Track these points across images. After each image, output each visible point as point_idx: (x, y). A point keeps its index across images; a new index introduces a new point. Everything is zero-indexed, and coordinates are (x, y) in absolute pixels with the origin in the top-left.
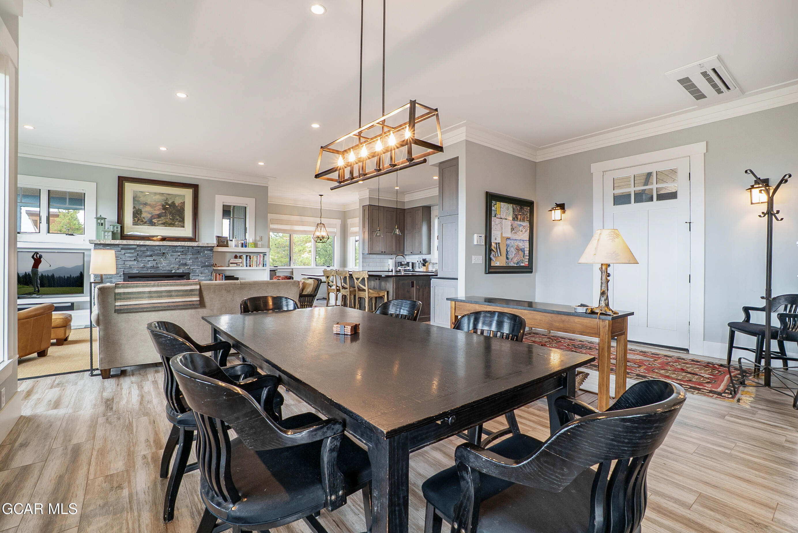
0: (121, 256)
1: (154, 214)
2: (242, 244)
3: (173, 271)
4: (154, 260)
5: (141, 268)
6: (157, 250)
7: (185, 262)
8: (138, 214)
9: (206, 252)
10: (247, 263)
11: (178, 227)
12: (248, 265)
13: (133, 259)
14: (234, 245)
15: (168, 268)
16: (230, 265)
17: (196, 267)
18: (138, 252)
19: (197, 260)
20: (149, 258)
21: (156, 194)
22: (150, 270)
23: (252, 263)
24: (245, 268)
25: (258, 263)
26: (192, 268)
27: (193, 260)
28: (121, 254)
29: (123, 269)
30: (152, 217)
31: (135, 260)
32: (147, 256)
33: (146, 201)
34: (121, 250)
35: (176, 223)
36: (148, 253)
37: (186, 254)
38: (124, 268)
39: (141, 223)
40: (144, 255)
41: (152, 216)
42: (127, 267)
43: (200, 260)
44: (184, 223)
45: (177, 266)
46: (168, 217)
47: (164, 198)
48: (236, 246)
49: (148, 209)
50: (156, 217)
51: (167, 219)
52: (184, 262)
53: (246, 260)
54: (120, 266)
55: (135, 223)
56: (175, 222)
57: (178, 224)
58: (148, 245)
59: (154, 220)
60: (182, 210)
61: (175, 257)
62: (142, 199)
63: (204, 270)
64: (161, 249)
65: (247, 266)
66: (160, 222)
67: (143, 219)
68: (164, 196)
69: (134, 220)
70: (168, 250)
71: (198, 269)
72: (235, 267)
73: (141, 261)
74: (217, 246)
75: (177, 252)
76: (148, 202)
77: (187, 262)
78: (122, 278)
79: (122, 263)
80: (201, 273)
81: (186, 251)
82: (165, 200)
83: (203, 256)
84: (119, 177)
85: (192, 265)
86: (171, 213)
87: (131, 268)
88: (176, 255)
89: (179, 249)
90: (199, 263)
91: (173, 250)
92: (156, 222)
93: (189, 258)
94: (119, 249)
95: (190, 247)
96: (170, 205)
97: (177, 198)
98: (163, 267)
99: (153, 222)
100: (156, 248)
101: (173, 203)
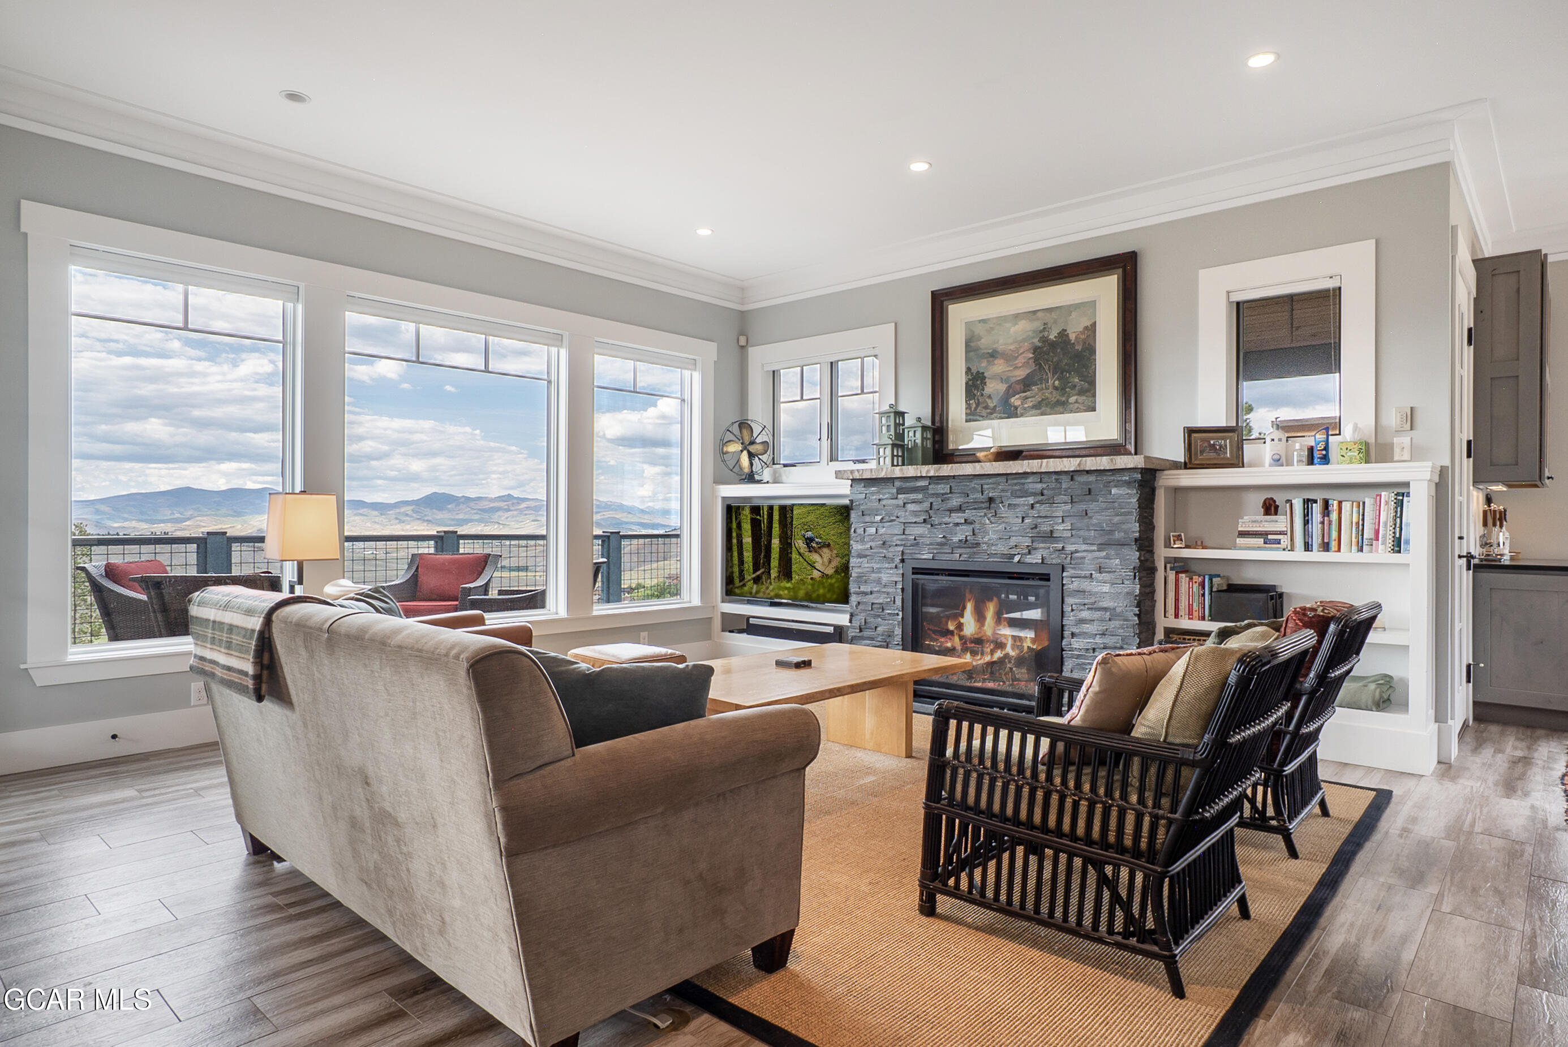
0: (896, 512)
1: (1013, 380)
2: (1311, 450)
3: (1017, 559)
4: (966, 522)
5: (938, 544)
7: (1049, 529)
8: (976, 387)
9: (1114, 491)
10: (1307, 533)
11: (1078, 411)
12: (1316, 541)
13: (921, 519)
14: (1268, 460)
15: (1002, 548)
16: (1240, 541)
17: (1084, 547)
18: (931, 500)
19: (1086, 521)
20: (958, 517)
21: (1017, 317)
22: (960, 551)
23: (1334, 534)
24: (1299, 554)
25: (1368, 533)
26: (1070, 548)
27: (1074, 520)
28: (898, 506)
29: (901, 549)
30: (1009, 393)
31: (925, 521)
32: (951, 511)
33: (995, 346)
34: (898, 493)
35: (1072, 399)
36: (955, 501)
37: (1051, 502)
38: (904, 545)
39: (984, 413)
40: (945, 505)
41: (1010, 387)
42: (909, 543)
43: (1095, 521)
44: (1094, 395)
45: (1027, 542)
46: (1050, 382)
47: (1038, 325)
48: (1277, 461)
49: (999, 367)
50: (1018, 387)
51: (1047, 389)
52: (1045, 528)
53: (1306, 523)
54: (895, 538)
55: (972, 415)
56: (1069, 397)
57: (1076, 402)
58: (954, 477)
59: (1012, 400)
60: (1087, 354)
61: (1020, 512)
62: (985, 343)
63: (1107, 557)
64: (985, 487)
65: (1308, 547)
66: (1029, 404)
67: (989, 401)
68: (1038, 319)
69: (968, 407)
70: (1003, 491)
71: (1090, 556)
72: (1259, 548)
73: (940, 524)
74: (1185, 466)
75: (1026, 494)
76: (1001, 348)
77: (1056, 527)
78: (901, 572)
79: (898, 530)
80: (1100, 570)
81: (1053, 489)
82: (1041, 332)
83: (1104, 505)
84: (932, 292)
85: (1073, 540)
86: (1057, 369)
87: (917, 544)
88: (1024, 505)
89: (1031, 486)
90: (1092, 533)
91: (1016, 488)
92: (1018, 403)
93: (1061, 514)
94: (895, 491)
95: (1063, 477)
96: (1053, 345)
97: (1074, 315)
98: (989, 545)
99: (1010, 405)
100: (975, 484)
101: (1063, 334)
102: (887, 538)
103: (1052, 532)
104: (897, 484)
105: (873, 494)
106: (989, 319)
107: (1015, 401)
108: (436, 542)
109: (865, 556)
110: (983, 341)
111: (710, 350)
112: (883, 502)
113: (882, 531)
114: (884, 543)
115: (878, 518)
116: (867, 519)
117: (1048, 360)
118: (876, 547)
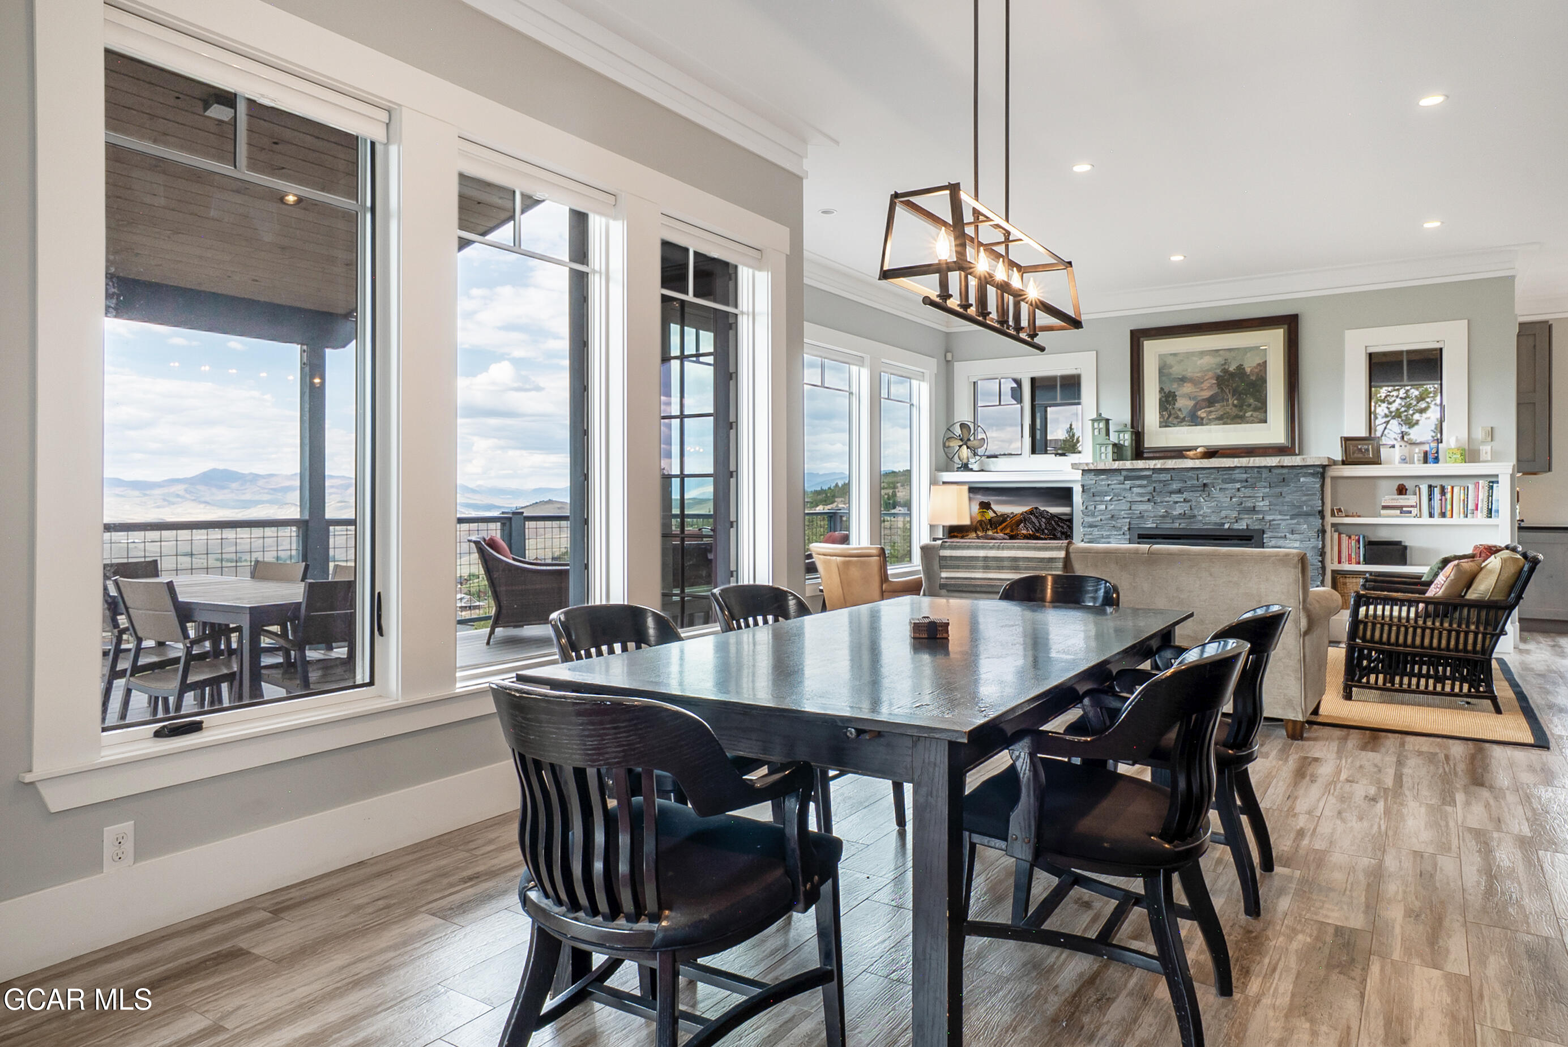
0: (1123, 493)
1: (1199, 398)
2: (1426, 453)
3: (1227, 526)
4: (1185, 501)
5: (1161, 516)
6: (1191, 478)
7: (1252, 505)
8: (1168, 402)
9: (1302, 480)
10: (1431, 507)
11: (1252, 422)
12: (1437, 511)
13: (1146, 499)
14: (1397, 459)
15: (1214, 519)
16: (1383, 512)
17: (1279, 517)
18: (1154, 485)
19: (1281, 499)
20: (1176, 497)
21: (1203, 353)
22: (1179, 521)
23: (1449, 507)
24: (1426, 520)
25: (1471, 506)
26: (1268, 518)
27: (1272, 499)
28: (1125, 489)
29: (1128, 520)
30: (1196, 408)
31: (1149, 500)
32: (1171, 493)
33: (1184, 373)
34: (1125, 480)
35: (1248, 414)
36: (1175, 486)
37: (1253, 487)
38: (1131, 518)
39: (1175, 421)
40: (1166, 489)
41: (1197, 404)
42: (1135, 516)
43: (1287, 499)
44: (1266, 412)
45: (1235, 514)
46: (1230, 401)
47: (1219, 360)
48: (1404, 460)
49: (1188, 388)
50: (1204, 404)
51: (1227, 406)
52: (1249, 504)
53: (1430, 500)
54: (1122, 513)
55: (1165, 424)
56: (1246, 412)
57: (1252, 416)
58: (1174, 469)
59: (1199, 413)
60: (1260, 383)
61: (1229, 493)
62: (1177, 370)
63: (1298, 524)
64: (1200, 476)
65: (1431, 515)
66: (1213, 416)
67: (1179, 413)
68: (1220, 356)
69: (1161, 416)
70: (1215, 479)
71: (1284, 523)
72: (1397, 516)
73: (1162, 502)
74: (1344, 463)
75: (1234, 481)
76: (1189, 375)
77: (1257, 504)
78: (1128, 537)
79: (1126, 506)
80: (1292, 532)
81: (1255, 478)
82: (1222, 365)
83: (1295, 489)
84: (1132, 332)
85: (1270, 512)
86: (1235, 392)
87: (1142, 517)
88: (1232, 489)
89: (1237, 475)
90: (1286, 508)
91: (1225, 477)
92: (1204, 415)
93: (1262, 495)
94: (1122, 478)
95: (1263, 470)
96: (1232, 375)
97: (1249, 355)
98: (1204, 516)
99: (1198, 417)
100: (1190, 474)
101: (1240, 368)
102: (1116, 513)
103: (1254, 507)
104: (1124, 473)
105: (1102, 480)
106: (1179, 354)
107: (1201, 413)
109: (1096, 526)
110: (1173, 369)
111: (933, 362)
112: (1112, 487)
113: (1110, 507)
114: (1113, 516)
115: (1109, 498)
116: (1098, 498)
117: (1228, 386)
118: (1106, 519)
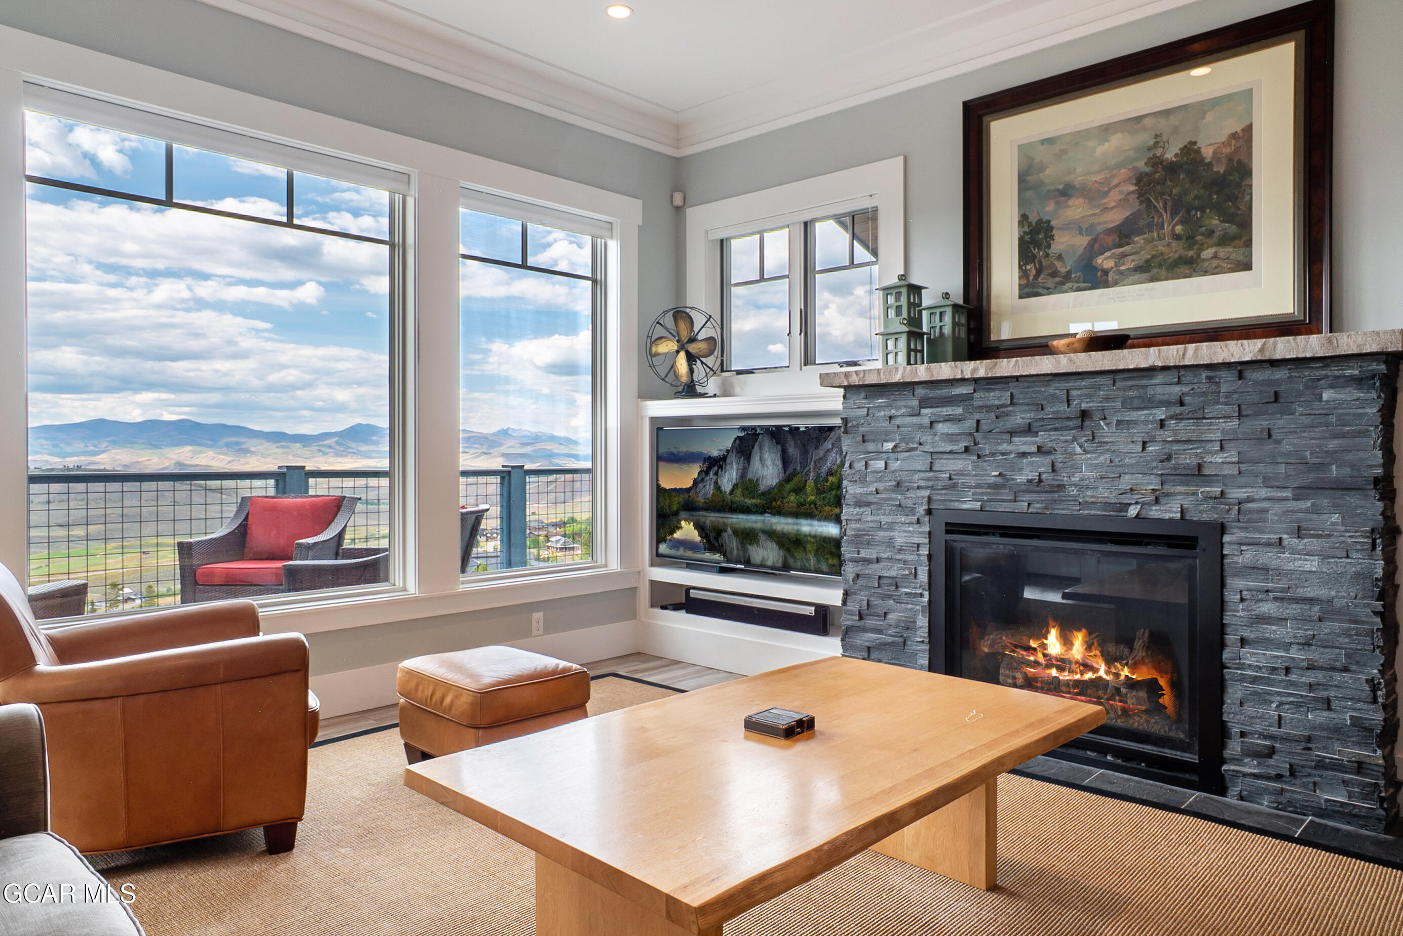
0: (918, 436)
1: (1100, 229)
3: (1133, 511)
4: (1040, 450)
5: (990, 486)
6: (1054, 398)
7: (1195, 461)
8: (1038, 244)
9: (1327, 395)
11: (1218, 270)
13: (960, 446)
15: (1105, 493)
17: (1264, 493)
18: (978, 416)
19: (1269, 447)
20: (1023, 444)
21: (1107, 130)
22: (1028, 497)
26: (1235, 493)
27: (1245, 447)
28: (921, 427)
29: (926, 493)
30: (1094, 248)
31: (967, 449)
32: (1012, 433)
33: (1067, 179)
34: (921, 407)
35: (1207, 253)
36: (1019, 418)
37: (1199, 417)
38: (932, 488)
39: (1050, 283)
40: (1002, 425)
41: (1095, 240)
42: (940, 484)
43: (1286, 447)
44: (1249, 244)
45: (1153, 483)
46: (1167, 228)
47: (1146, 138)
49: (1076, 210)
50: (1109, 240)
51: (1160, 239)
52: (1187, 459)
54: (916, 477)
55: (1029, 289)
56: (1201, 249)
57: (1215, 256)
58: (1017, 378)
59: (1099, 260)
60: (1235, 177)
61: (1139, 433)
62: (1052, 174)
63: (1315, 510)
64: (1074, 393)
66: (1129, 264)
67: (1058, 264)
68: (1144, 129)
69: (1024, 274)
70: (1107, 399)
71: (1277, 508)
73: (993, 454)
75: (1151, 403)
76: (1078, 179)
77: (1208, 459)
78: (927, 529)
79: (921, 463)
80: (1299, 533)
81: (1204, 394)
82: (1150, 149)
83: (1306, 420)
84: (965, 104)
85: (1242, 480)
86: (1178, 207)
87: (954, 486)
88: (1146, 422)
89: (1159, 390)
90: (1282, 469)
91: (1131, 393)
92: (1110, 265)
93: (1218, 436)
94: (915, 403)
95: (1224, 374)
96: (1172, 169)
97: (1209, 117)
98: (1081, 487)
99: (1095, 269)
100: (1052, 389)
101: (1190, 150)
102: (904, 476)
103: (1200, 466)
104: (920, 391)
105: (880, 408)
106: (1058, 137)
107: (1105, 261)
108: (277, 481)
109: (868, 504)
110: (1048, 172)
111: (634, 209)
112: (898, 421)
113: (895, 465)
114: (898, 485)
115: (889, 446)
116: (871, 447)
117: (1162, 194)
118: (886, 490)
